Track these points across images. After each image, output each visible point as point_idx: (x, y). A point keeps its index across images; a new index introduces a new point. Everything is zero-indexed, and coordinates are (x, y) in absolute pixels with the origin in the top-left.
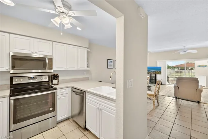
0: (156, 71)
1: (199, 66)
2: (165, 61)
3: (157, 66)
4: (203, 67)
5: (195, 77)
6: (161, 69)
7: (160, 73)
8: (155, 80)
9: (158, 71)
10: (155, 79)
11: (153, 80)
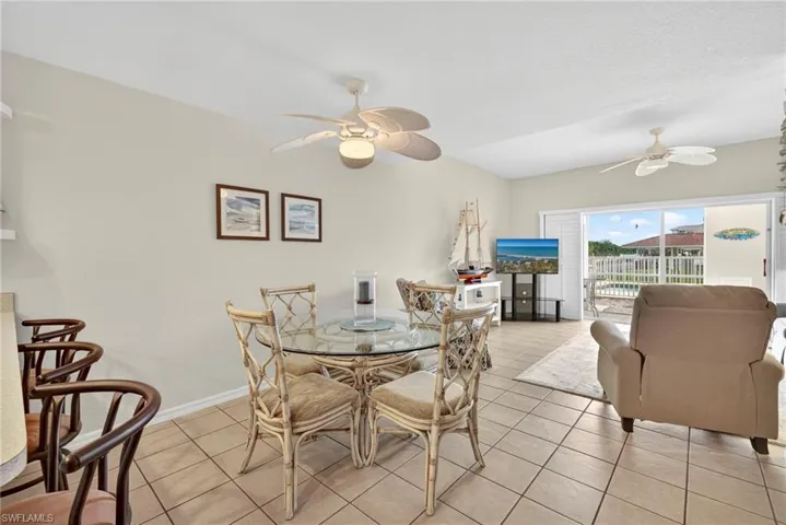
0: (538, 258)
1: (724, 235)
2: (575, 210)
3: (542, 237)
4: (739, 237)
5: (705, 283)
6: (557, 248)
7: (554, 267)
8: (534, 298)
9: (546, 258)
10: (531, 295)
11: (522, 299)
